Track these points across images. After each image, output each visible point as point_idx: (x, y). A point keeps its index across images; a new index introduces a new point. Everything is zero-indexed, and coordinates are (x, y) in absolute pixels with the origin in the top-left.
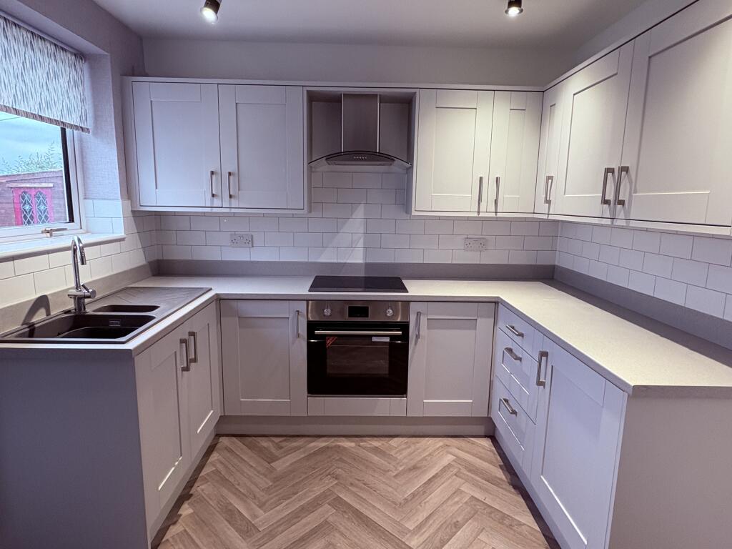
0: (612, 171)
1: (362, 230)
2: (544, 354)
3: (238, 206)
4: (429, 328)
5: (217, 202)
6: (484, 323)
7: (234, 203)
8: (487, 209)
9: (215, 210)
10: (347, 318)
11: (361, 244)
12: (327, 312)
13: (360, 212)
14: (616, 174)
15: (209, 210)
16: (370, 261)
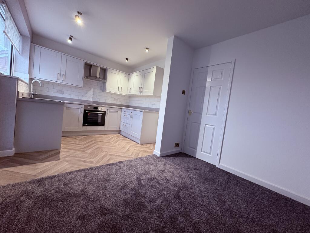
0: (140, 88)
1: (92, 94)
2: (132, 113)
3: (64, 83)
4: (110, 112)
5: (58, 81)
6: (119, 112)
7: (63, 82)
8: (119, 93)
9: (57, 82)
10: (93, 109)
11: (92, 97)
12: (89, 108)
13: (92, 90)
14: (141, 88)
15: (56, 82)
16: (94, 101)
